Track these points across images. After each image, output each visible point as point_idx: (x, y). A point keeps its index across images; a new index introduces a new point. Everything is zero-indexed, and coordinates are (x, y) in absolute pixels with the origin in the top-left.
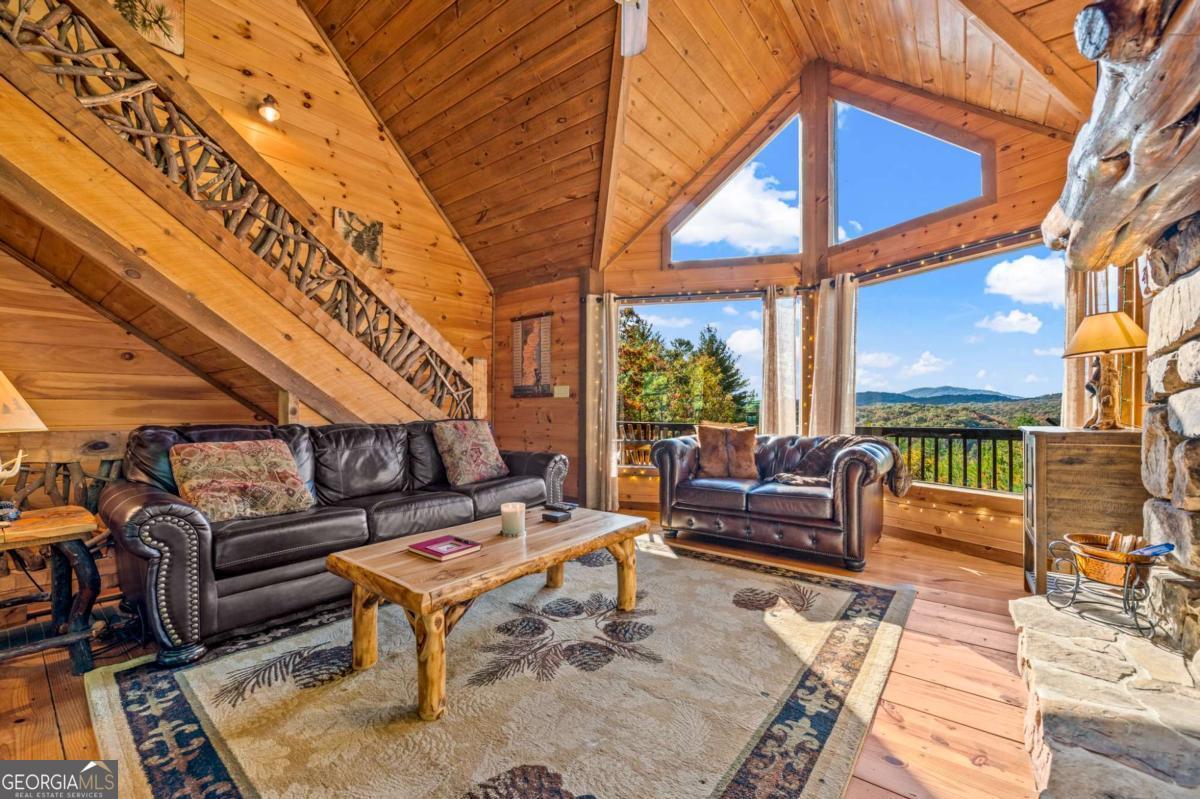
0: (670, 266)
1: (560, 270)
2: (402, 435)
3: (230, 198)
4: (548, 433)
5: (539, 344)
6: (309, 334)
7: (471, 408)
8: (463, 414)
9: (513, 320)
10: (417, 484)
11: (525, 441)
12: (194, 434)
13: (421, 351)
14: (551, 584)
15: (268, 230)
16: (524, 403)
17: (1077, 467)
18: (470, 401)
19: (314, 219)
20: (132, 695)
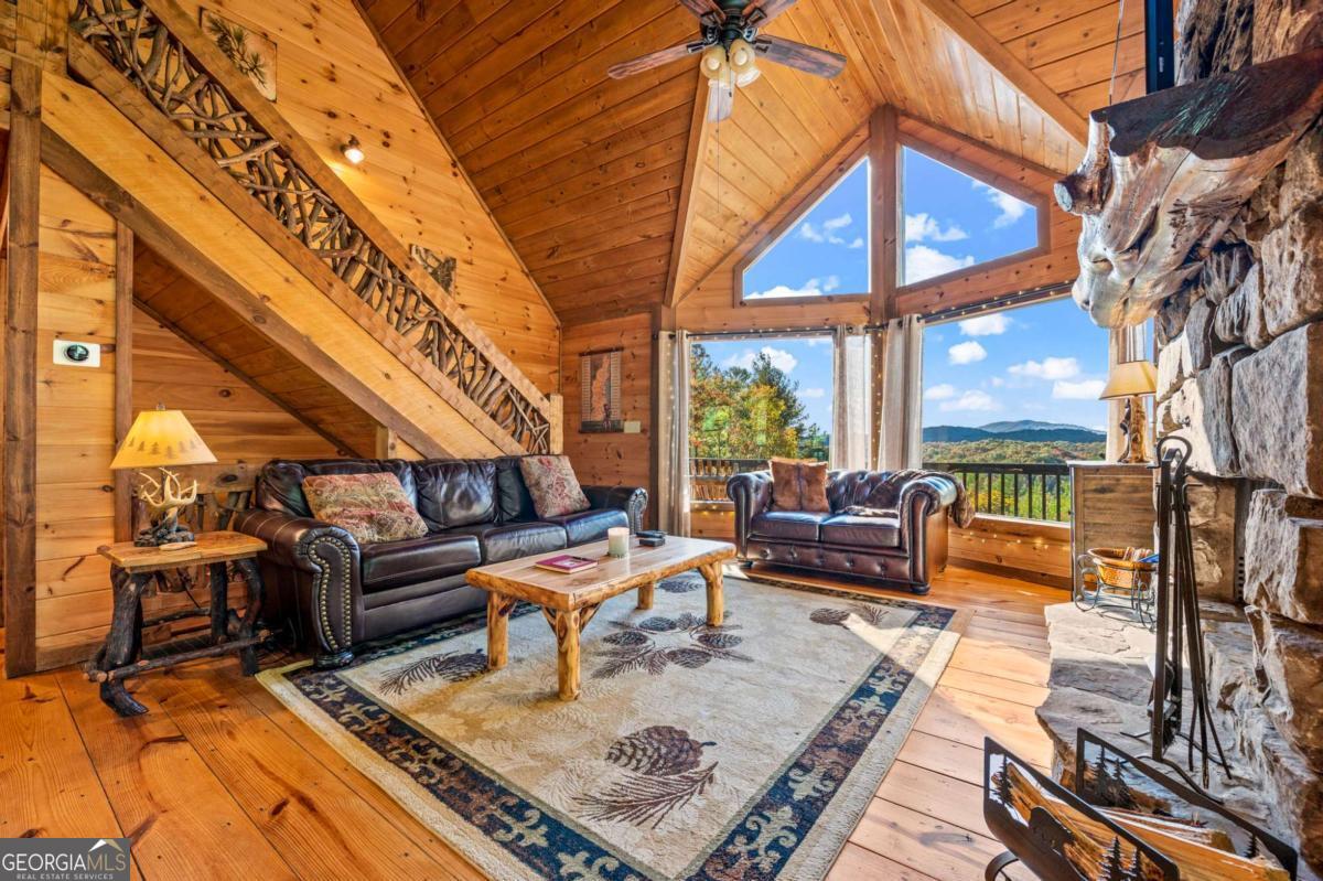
0: (742, 304)
1: (631, 306)
2: (491, 470)
3: (338, 246)
4: (619, 469)
5: (609, 379)
6: (406, 373)
7: (548, 444)
8: (540, 449)
9: (582, 354)
10: (506, 517)
11: (594, 476)
12: (317, 467)
13: (503, 388)
14: (643, 604)
15: (369, 275)
16: (592, 438)
17: (1108, 496)
18: (547, 436)
19: (410, 263)
20: (308, 688)
